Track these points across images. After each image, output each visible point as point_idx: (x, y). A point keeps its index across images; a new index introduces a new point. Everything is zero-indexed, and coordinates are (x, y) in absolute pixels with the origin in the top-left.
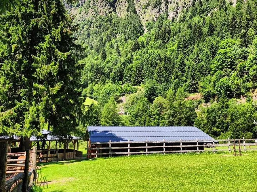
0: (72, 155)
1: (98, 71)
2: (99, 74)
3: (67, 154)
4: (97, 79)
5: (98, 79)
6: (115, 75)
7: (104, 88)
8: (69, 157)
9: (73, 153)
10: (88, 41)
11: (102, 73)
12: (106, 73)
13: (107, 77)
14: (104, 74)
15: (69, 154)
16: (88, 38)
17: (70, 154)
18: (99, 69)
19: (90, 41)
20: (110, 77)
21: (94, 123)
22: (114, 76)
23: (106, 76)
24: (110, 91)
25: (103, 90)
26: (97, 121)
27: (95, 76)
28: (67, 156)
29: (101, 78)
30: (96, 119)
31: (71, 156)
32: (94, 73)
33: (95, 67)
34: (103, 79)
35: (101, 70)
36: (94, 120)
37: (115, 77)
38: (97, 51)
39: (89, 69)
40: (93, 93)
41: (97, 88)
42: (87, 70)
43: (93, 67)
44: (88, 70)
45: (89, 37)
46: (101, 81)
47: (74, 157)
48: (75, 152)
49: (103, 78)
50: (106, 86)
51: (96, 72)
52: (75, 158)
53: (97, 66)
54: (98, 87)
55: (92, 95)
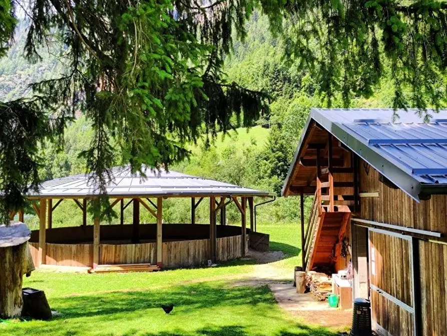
0: (239, 246)
1: (277, 76)
2: (279, 82)
3: (221, 242)
4: (276, 93)
5: (278, 91)
6: (312, 80)
7: (291, 105)
8: (229, 252)
9: (239, 238)
10: (254, 29)
11: (287, 79)
12: (294, 77)
13: (297, 86)
14: (289, 81)
15: (228, 241)
16: (255, 23)
17: (232, 243)
18: (279, 71)
19: (259, 28)
20: (303, 84)
21: (278, 170)
22: (311, 82)
23: (295, 84)
24: (304, 111)
25: (290, 108)
26: (285, 167)
27: (271, 85)
28: (223, 248)
29: (284, 89)
30: (282, 163)
31: (235, 250)
32: (271, 80)
33: (271, 69)
34: (289, 90)
35: (283, 72)
36: (280, 164)
37: (312, 85)
38: (272, 44)
39: (260, 73)
40: (270, 116)
41: (277, 107)
42: (256, 76)
43: (268, 68)
44: (258, 76)
45: (257, 21)
46: (283, 94)
47: (243, 252)
48: (247, 235)
49: (287, 88)
50: (296, 101)
51: (274, 78)
52: (246, 255)
53: (276, 65)
54: (280, 105)
55: (269, 121)
